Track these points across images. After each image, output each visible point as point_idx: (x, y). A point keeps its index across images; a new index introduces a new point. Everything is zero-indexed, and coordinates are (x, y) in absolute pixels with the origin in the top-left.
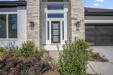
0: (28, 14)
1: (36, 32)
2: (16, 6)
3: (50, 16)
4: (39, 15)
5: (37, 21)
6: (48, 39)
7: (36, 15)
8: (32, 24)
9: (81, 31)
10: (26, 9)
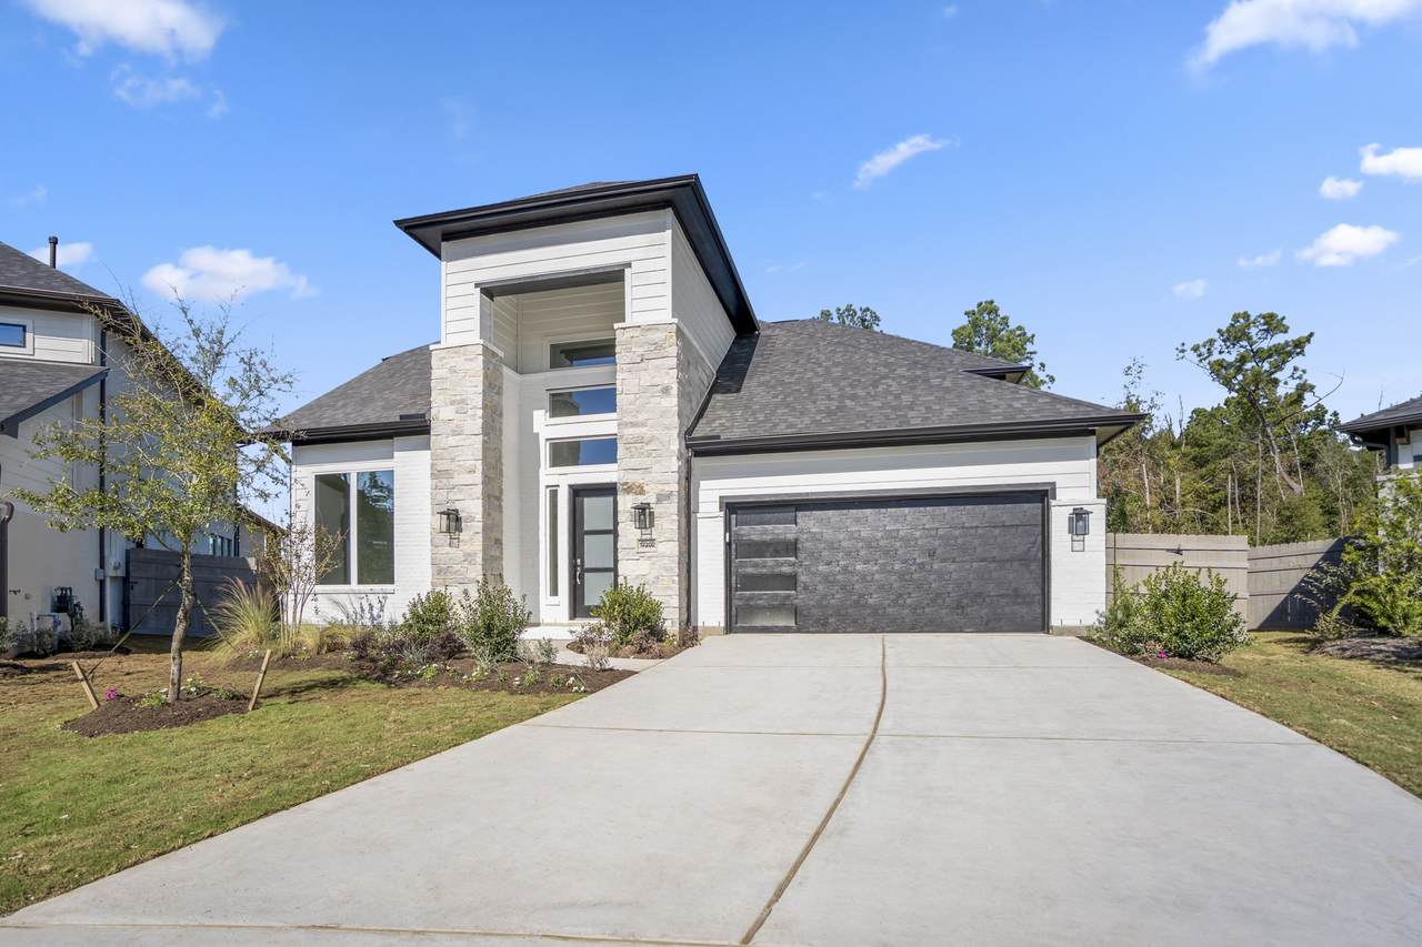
0: (437, 474)
1: (468, 557)
2: (390, 437)
3: (567, 453)
4: (478, 477)
5: (472, 507)
6: (554, 592)
7: (469, 479)
8: (454, 520)
9: (661, 547)
10: (427, 447)
